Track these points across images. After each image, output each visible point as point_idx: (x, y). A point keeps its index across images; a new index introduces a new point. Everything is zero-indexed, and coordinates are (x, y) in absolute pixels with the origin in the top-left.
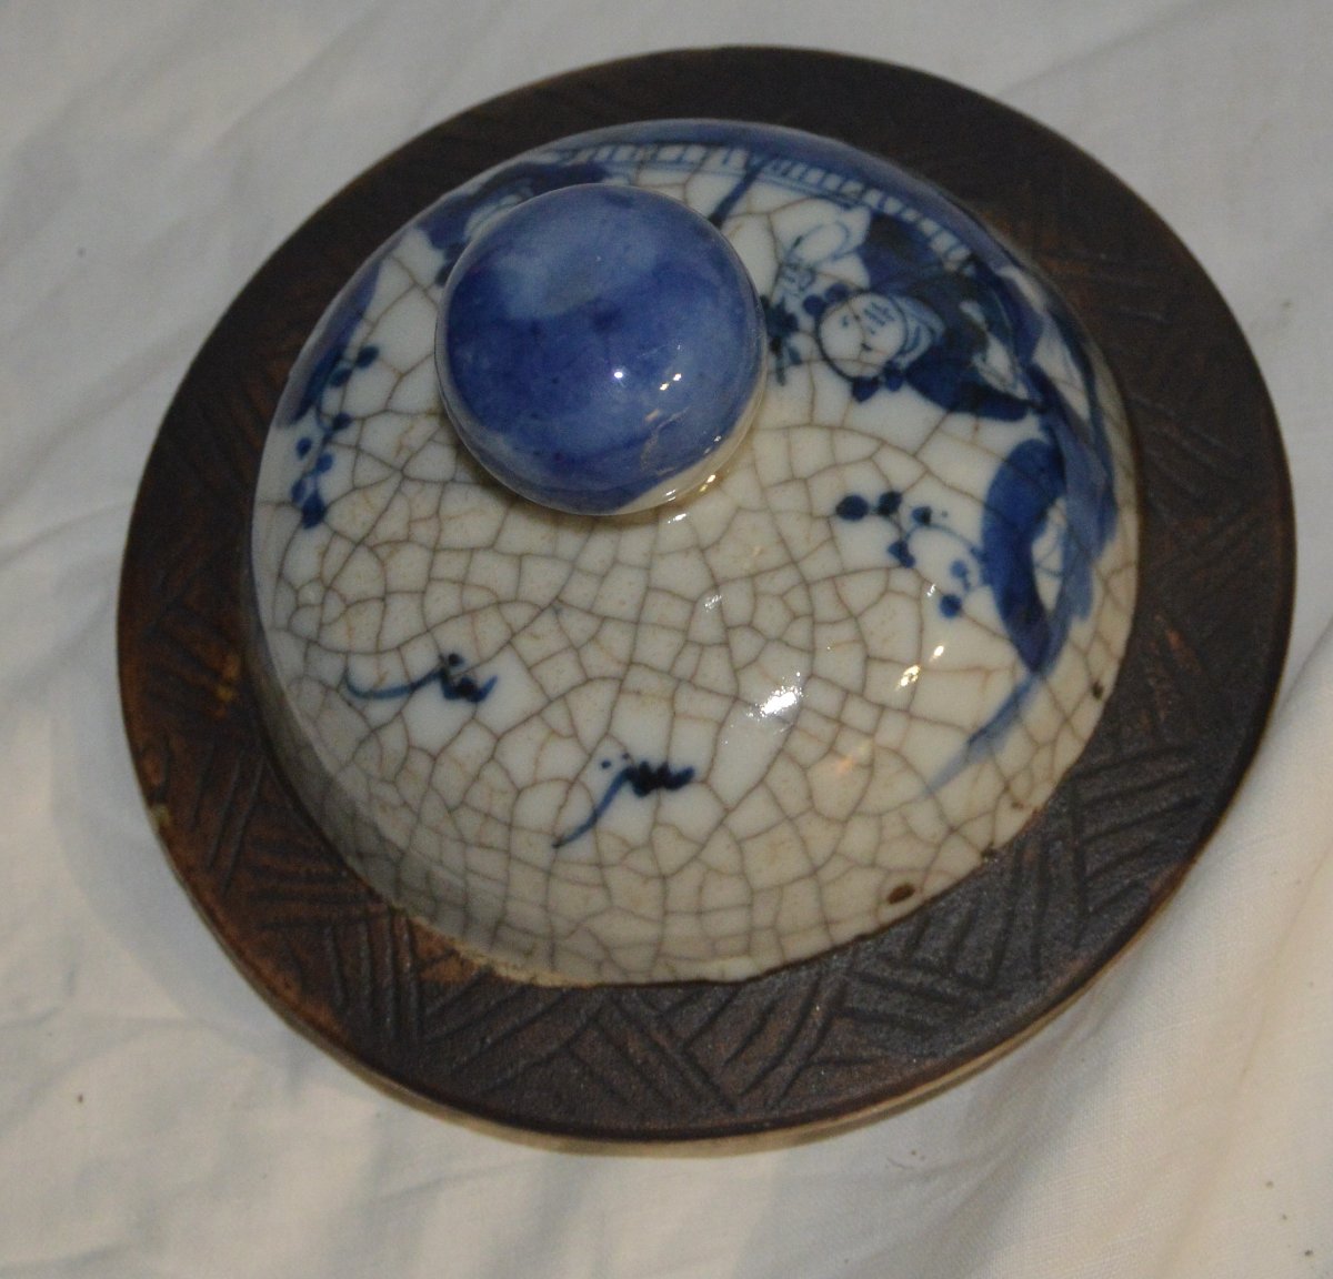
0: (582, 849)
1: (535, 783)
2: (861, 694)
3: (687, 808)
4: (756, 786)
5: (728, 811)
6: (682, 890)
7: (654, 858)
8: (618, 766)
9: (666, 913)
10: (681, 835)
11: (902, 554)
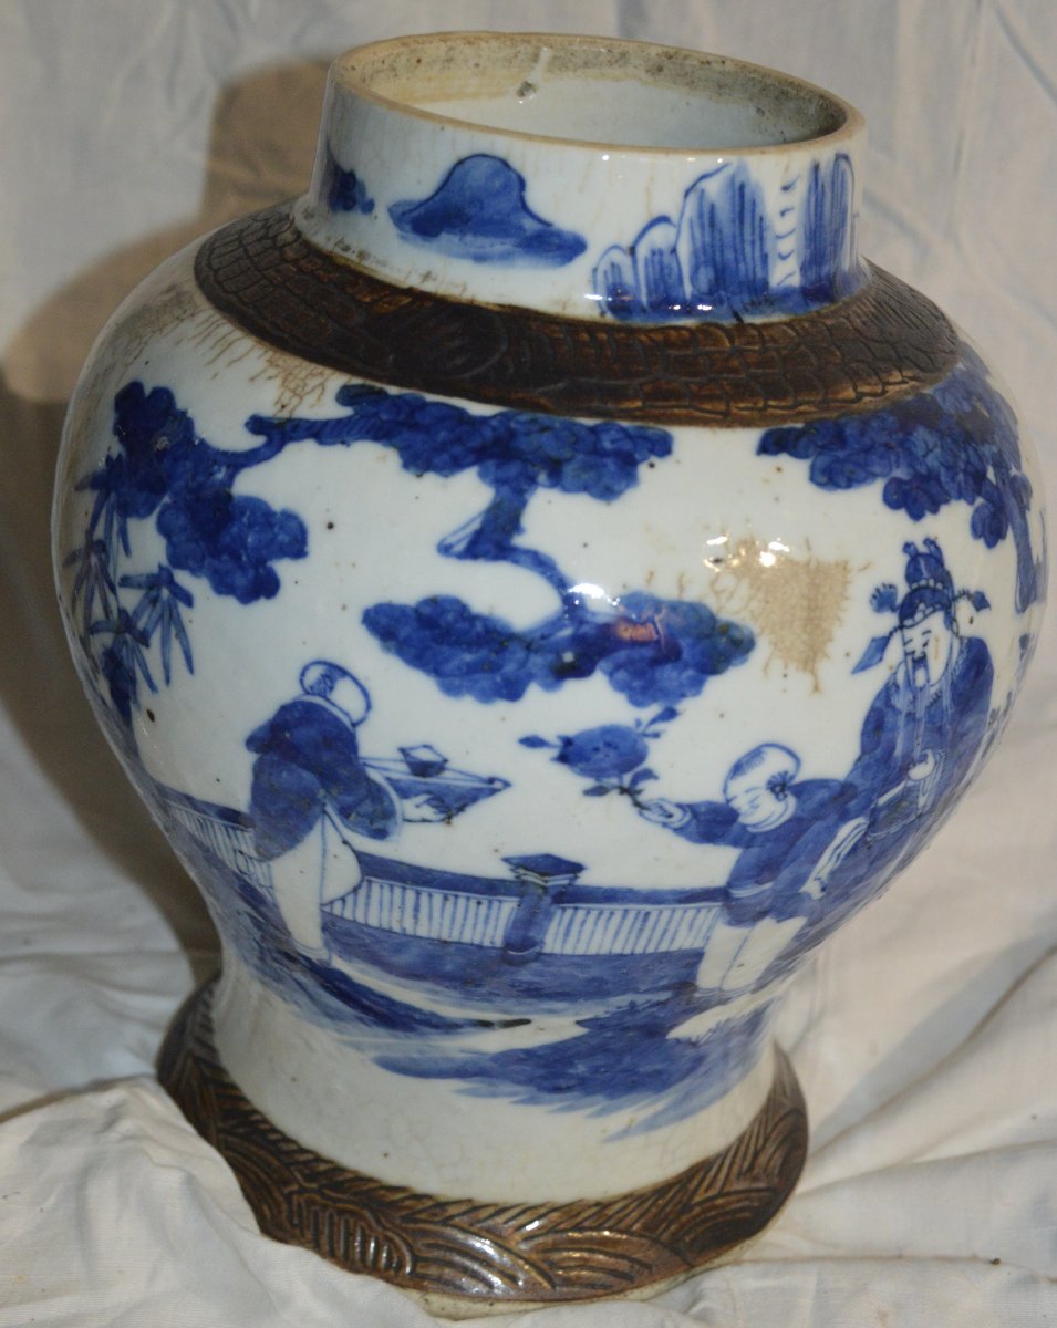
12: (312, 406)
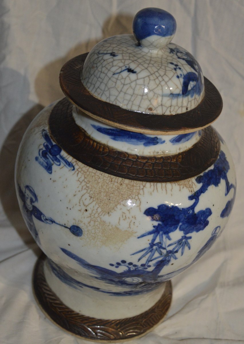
0: (116, 76)
1: (116, 66)
2: (162, 77)
3: (133, 76)
4: (143, 78)
5: (137, 79)
6: (126, 87)
7: (125, 81)
8: (127, 67)
9: (121, 91)
10: (130, 79)
11: (175, 69)
12: (196, 188)
